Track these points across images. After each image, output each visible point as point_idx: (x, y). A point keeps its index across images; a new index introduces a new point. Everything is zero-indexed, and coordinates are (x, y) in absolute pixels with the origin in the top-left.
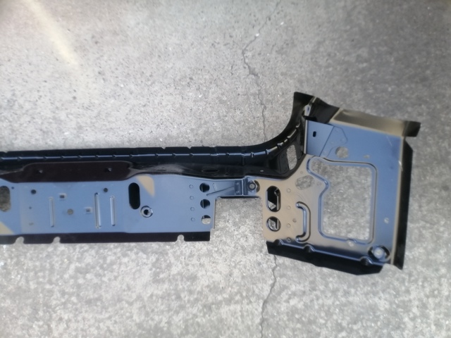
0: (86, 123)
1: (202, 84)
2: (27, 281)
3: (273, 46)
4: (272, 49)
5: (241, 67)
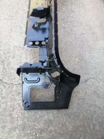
1: (80, 63)
2: (20, 15)
3: (97, 89)
4: (96, 89)
5: (88, 77)
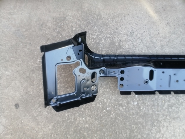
0: (164, 44)
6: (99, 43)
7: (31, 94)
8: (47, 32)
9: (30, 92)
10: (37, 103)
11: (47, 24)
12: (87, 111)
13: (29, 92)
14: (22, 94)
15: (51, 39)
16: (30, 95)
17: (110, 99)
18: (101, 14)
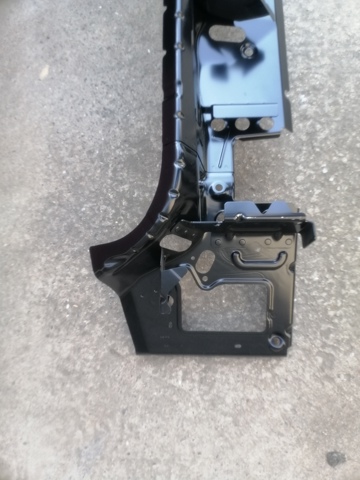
6: (130, 201)
7: (292, 410)
8: (91, 357)
9: (285, 410)
10: (320, 387)
11: (65, 356)
12: (337, 230)
13: (284, 416)
14: (294, 441)
15: (113, 342)
16: (294, 410)
17: (296, 164)
18: (46, 195)
